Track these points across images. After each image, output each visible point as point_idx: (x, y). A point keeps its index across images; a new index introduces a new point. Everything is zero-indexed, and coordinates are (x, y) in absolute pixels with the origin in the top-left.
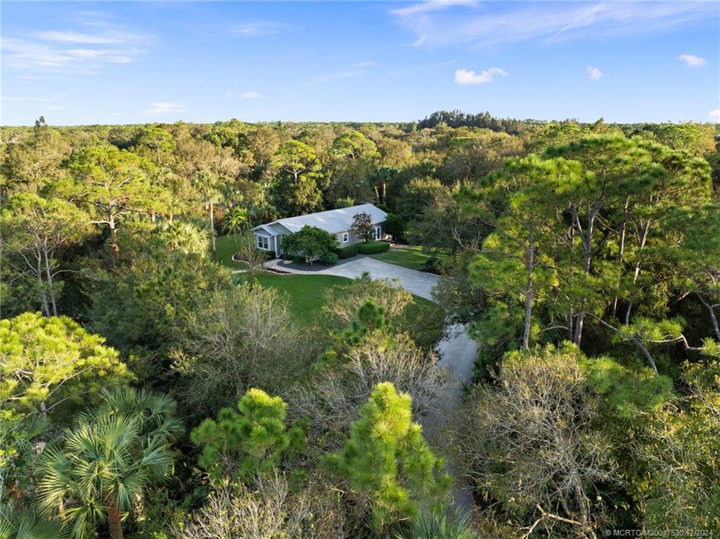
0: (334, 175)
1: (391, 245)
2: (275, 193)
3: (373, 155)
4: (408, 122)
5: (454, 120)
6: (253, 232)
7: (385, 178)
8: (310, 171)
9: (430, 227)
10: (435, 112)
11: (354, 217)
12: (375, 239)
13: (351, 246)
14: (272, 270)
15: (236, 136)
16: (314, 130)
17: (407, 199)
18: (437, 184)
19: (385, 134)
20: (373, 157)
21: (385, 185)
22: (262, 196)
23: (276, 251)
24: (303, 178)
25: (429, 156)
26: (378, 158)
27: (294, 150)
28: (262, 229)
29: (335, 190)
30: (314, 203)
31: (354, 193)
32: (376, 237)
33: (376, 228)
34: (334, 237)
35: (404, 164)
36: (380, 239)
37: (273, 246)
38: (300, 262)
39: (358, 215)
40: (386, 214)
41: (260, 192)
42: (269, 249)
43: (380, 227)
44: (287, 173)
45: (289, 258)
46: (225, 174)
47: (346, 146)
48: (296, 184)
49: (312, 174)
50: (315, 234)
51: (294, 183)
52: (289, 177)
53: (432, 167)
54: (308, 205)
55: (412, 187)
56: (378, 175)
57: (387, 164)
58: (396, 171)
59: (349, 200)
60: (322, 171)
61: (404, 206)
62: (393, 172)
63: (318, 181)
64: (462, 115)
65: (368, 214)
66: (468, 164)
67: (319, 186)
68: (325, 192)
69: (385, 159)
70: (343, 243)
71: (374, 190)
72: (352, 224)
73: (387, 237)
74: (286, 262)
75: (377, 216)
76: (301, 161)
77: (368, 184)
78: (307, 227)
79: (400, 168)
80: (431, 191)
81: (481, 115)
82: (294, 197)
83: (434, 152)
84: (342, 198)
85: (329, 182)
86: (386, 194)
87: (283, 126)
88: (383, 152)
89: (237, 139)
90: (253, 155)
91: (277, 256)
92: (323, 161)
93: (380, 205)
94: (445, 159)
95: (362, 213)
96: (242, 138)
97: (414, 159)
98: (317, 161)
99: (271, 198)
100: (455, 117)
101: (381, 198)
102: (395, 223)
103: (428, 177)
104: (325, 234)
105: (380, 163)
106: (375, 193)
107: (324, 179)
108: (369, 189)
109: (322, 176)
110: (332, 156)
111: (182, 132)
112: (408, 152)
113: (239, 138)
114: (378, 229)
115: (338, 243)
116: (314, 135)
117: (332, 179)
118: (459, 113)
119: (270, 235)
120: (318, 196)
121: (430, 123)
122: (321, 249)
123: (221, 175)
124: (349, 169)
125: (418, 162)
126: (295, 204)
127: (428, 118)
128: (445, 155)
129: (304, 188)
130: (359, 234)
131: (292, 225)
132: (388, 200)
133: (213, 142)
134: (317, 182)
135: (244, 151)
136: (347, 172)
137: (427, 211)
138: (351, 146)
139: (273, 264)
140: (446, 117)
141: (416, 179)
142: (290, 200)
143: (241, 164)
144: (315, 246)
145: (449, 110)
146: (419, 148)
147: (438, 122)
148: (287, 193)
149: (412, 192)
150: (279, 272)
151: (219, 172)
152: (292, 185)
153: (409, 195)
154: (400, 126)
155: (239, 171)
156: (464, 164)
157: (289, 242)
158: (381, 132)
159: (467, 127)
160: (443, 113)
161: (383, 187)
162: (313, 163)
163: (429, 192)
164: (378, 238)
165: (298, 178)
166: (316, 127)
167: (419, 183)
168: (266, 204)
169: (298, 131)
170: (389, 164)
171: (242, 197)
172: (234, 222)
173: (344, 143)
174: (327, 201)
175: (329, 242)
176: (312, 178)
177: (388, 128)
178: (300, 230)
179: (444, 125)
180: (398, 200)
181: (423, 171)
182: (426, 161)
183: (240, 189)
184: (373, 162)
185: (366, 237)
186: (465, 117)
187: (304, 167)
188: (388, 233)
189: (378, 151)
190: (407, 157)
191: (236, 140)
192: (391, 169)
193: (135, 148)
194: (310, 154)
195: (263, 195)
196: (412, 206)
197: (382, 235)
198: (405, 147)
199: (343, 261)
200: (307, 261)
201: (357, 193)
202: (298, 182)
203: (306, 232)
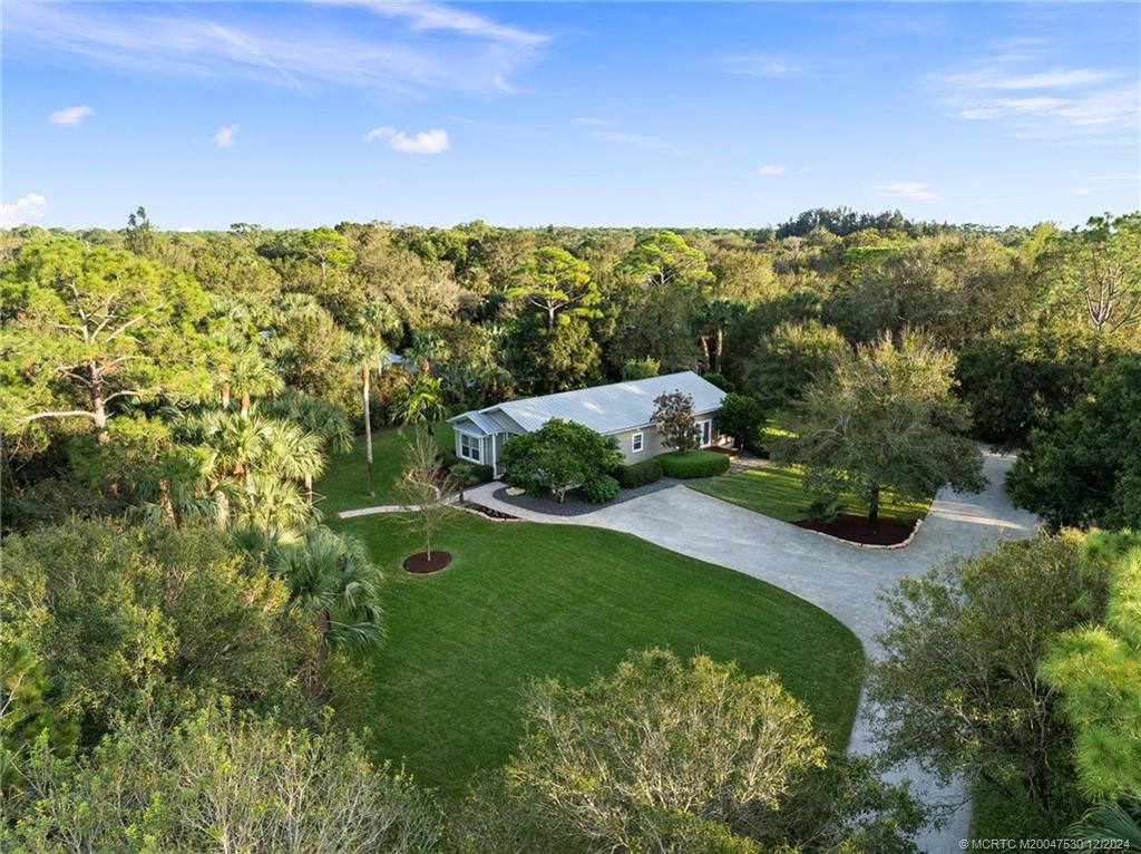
0: (623, 314)
1: (731, 459)
2: (512, 346)
3: (699, 277)
4: (759, 228)
5: (840, 224)
6: (452, 424)
7: (723, 319)
8: (580, 306)
9: (823, 434)
10: (806, 210)
11: (656, 401)
12: (699, 445)
13: (648, 461)
14: (481, 508)
15: (463, 243)
16: (605, 238)
17: (769, 366)
18: (831, 336)
19: (720, 244)
20: (700, 282)
21: (720, 334)
22: (486, 351)
23: (495, 466)
24: (565, 319)
25: (805, 280)
26: (709, 284)
27: (550, 266)
28: (468, 421)
29: (626, 340)
30: (584, 367)
31: (662, 350)
32: (702, 442)
33: (702, 423)
34: (611, 444)
35: (758, 295)
36: (709, 444)
37: (488, 456)
38: (539, 495)
39: (664, 397)
40: (724, 395)
41: (483, 344)
42: (481, 462)
43: (710, 421)
44: (538, 309)
45: (517, 484)
46: (435, 308)
47: (651, 258)
48: (552, 330)
49: (582, 312)
50: (570, 439)
51: (548, 327)
52: (539, 315)
53: (815, 303)
54: (572, 370)
55: (780, 341)
56: (708, 315)
57: (726, 295)
58: (743, 308)
59: (650, 363)
60: (602, 306)
61: (762, 379)
62: (737, 310)
63: (594, 324)
64: (853, 215)
65: (685, 395)
66: (892, 295)
67: (595, 335)
68: (606, 345)
69: (722, 285)
70: (631, 454)
71: (699, 343)
72: (651, 414)
73: (723, 441)
74: (512, 491)
75: (704, 397)
76: (563, 286)
77: (688, 331)
78: (555, 423)
79: (751, 301)
80: (819, 352)
81: (887, 215)
82: (547, 354)
83: (814, 273)
84: (637, 358)
85: (613, 325)
86: (723, 351)
87: (555, 232)
88: (720, 273)
89: (465, 248)
90: (488, 277)
91: (496, 477)
92: (605, 288)
93: (711, 375)
94: (835, 287)
95: (675, 393)
96: (473, 248)
97: (778, 285)
98: (594, 286)
99: (504, 354)
100: (841, 218)
101: (712, 358)
102: (742, 414)
103: (812, 321)
104: (591, 438)
105: (713, 293)
106: (703, 349)
107: (604, 322)
108: (689, 342)
109: (600, 314)
110: (622, 277)
111: (375, 236)
112: (767, 274)
113: (468, 248)
114: (707, 425)
115: (620, 456)
116: (602, 246)
117: (619, 321)
118: (848, 213)
119: (483, 433)
120: (592, 354)
121: (800, 228)
122: (583, 470)
123: (427, 310)
124: (653, 303)
125: (784, 292)
126: (548, 367)
127: (795, 221)
128: (835, 279)
129: (566, 337)
130: (666, 435)
131: (528, 415)
132: (726, 363)
133: (423, 254)
134: (590, 325)
135: (472, 269)
136: (648, 307)
137: (813, 396)
138: (658, 261)
139: (482, 495)
140: (825, 219)
141: (788, 324)
142: (539, 360)
143: (464, 290)
144: (570, 465)
145: (831, 207)
146: (787, 267)
147: (812, 228)
148: (534, 345)
149: (779, 351)
150: (493, 514)
151: (424, 305)
152: (543, 332)
153: (773, 358)
154: (747, 234)
155: (458, 304)
156: (884, 297)
157: (519, 451)
158: (715, 242)
159: (876, 230)
160: (820, 213)
161: (717, 337)
162: (585, 289)
163: (815, 351)
164: (706, 442)
165: (556, 318)
166: (607, 235)
167: (795, 334)
168: (494, 365)
169: (579, 240)
170: (729, 295)
171: (447, 354)
172: (414, 405)
173: (645, 252)
174: (610, 362)
175: (600, 455)
176: (582, 318)
177: (725, 237)
178: (540, 428)
179: (824, 231)
180: (748, 366)
181: (798, 309)
182: (802, 290)
183: (445, 337)
184: (700, 290)
185: (680, 441)
186: (858, 219)
187: (566, 298)
188: (728, 434)
189: (710, 269)
190: (763, 283)
191: (463, 251)
192: (733, 303)
193: (284, 261)
194: (579, 274)
195: (489, 350)
196: (779, 379)
197: (713, 437)
198: (760, 264)
199: (630, 492)
200: (554, 492)
201: (667, 347)
202: (555, 325)
203: (553, 433)
